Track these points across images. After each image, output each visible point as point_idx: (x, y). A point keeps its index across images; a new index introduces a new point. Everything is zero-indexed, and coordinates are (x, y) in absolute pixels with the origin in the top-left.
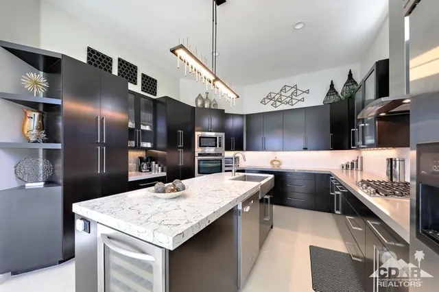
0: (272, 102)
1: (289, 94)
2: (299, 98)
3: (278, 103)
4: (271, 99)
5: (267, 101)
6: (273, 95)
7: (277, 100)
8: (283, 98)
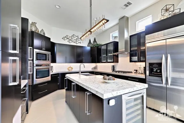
0: (68, 40)
1: (75, 38)
2: (79, 41)
3: (71, 42)
4: (68, 39)
5: (65, 39)
6: (68, 37)
7: (70, 40)
8: (73, 40)
